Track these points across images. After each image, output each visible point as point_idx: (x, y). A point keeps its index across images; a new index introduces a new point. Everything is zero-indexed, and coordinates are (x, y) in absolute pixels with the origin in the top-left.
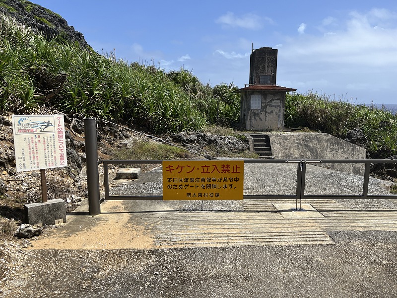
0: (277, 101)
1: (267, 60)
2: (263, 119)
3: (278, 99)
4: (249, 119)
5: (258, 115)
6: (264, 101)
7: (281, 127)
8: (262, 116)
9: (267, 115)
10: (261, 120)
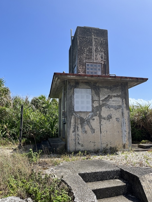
0: (116, 99)
1: (94, 43)
2: (97, 130)
3: (117, 96)
4: (72, 129)
5: (88, 122)
6: (96, 98)
7: (127, 143)
8: (95, 123)
9: (103, 122)
10: (93, 130)
